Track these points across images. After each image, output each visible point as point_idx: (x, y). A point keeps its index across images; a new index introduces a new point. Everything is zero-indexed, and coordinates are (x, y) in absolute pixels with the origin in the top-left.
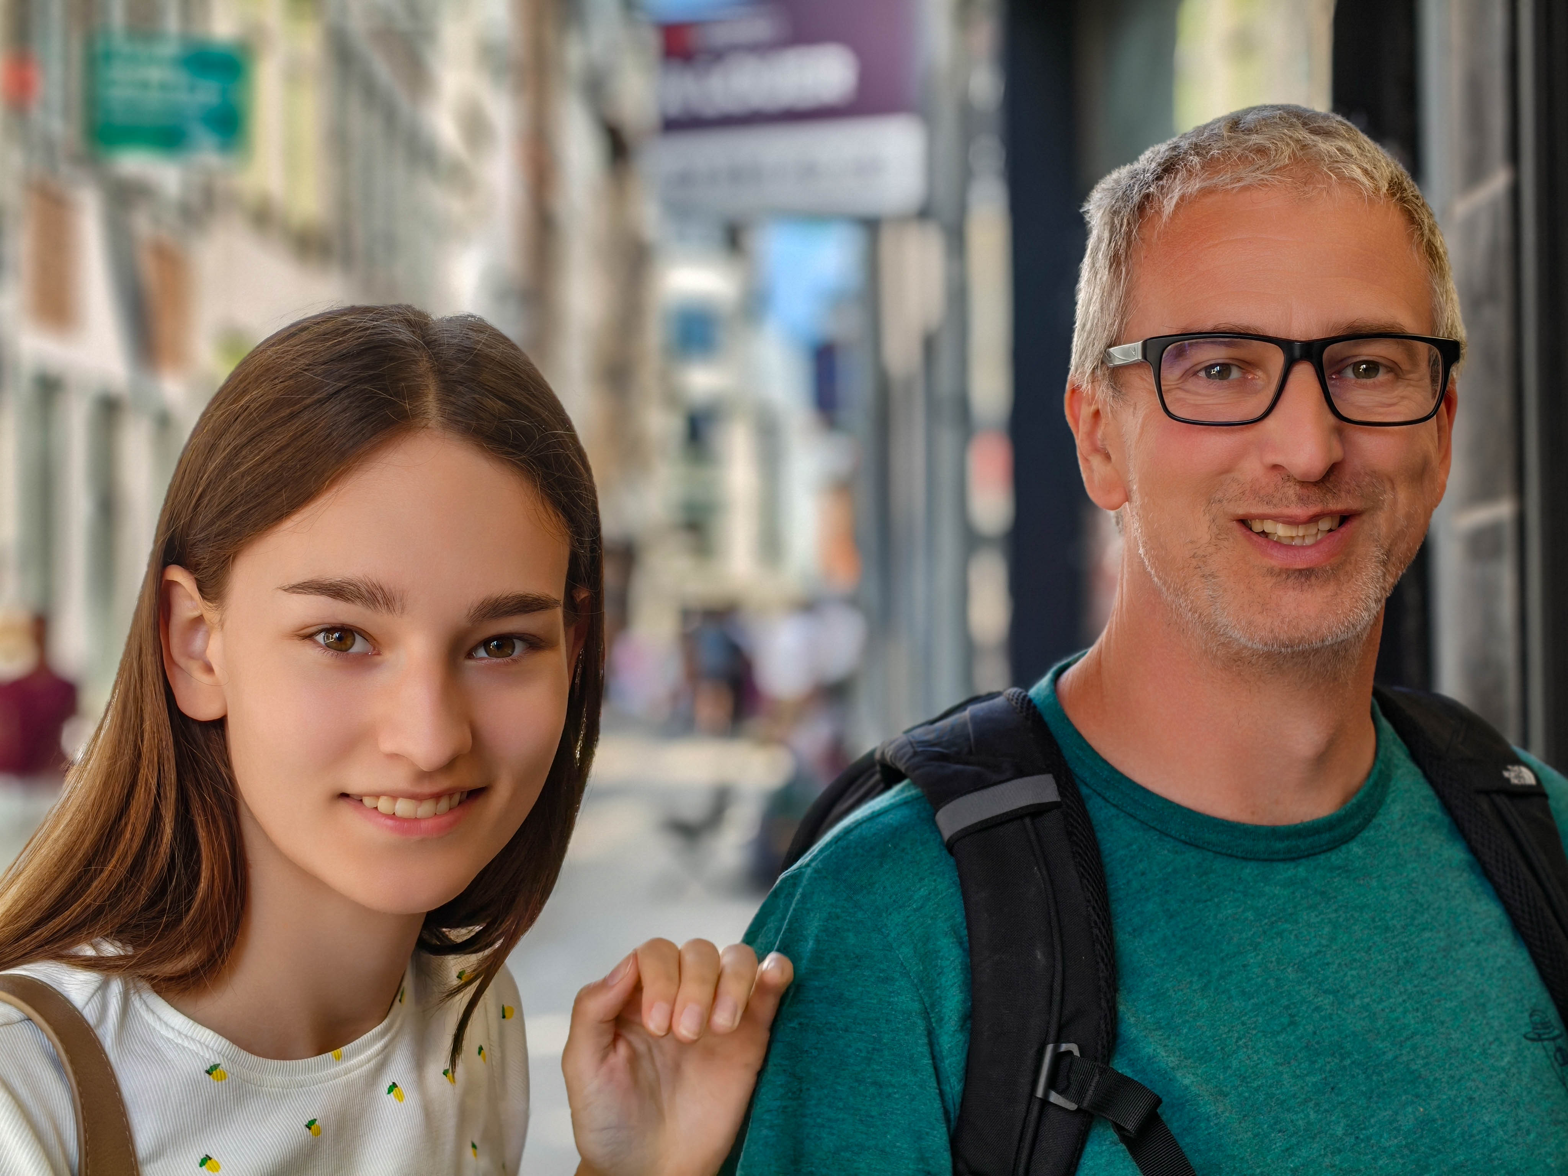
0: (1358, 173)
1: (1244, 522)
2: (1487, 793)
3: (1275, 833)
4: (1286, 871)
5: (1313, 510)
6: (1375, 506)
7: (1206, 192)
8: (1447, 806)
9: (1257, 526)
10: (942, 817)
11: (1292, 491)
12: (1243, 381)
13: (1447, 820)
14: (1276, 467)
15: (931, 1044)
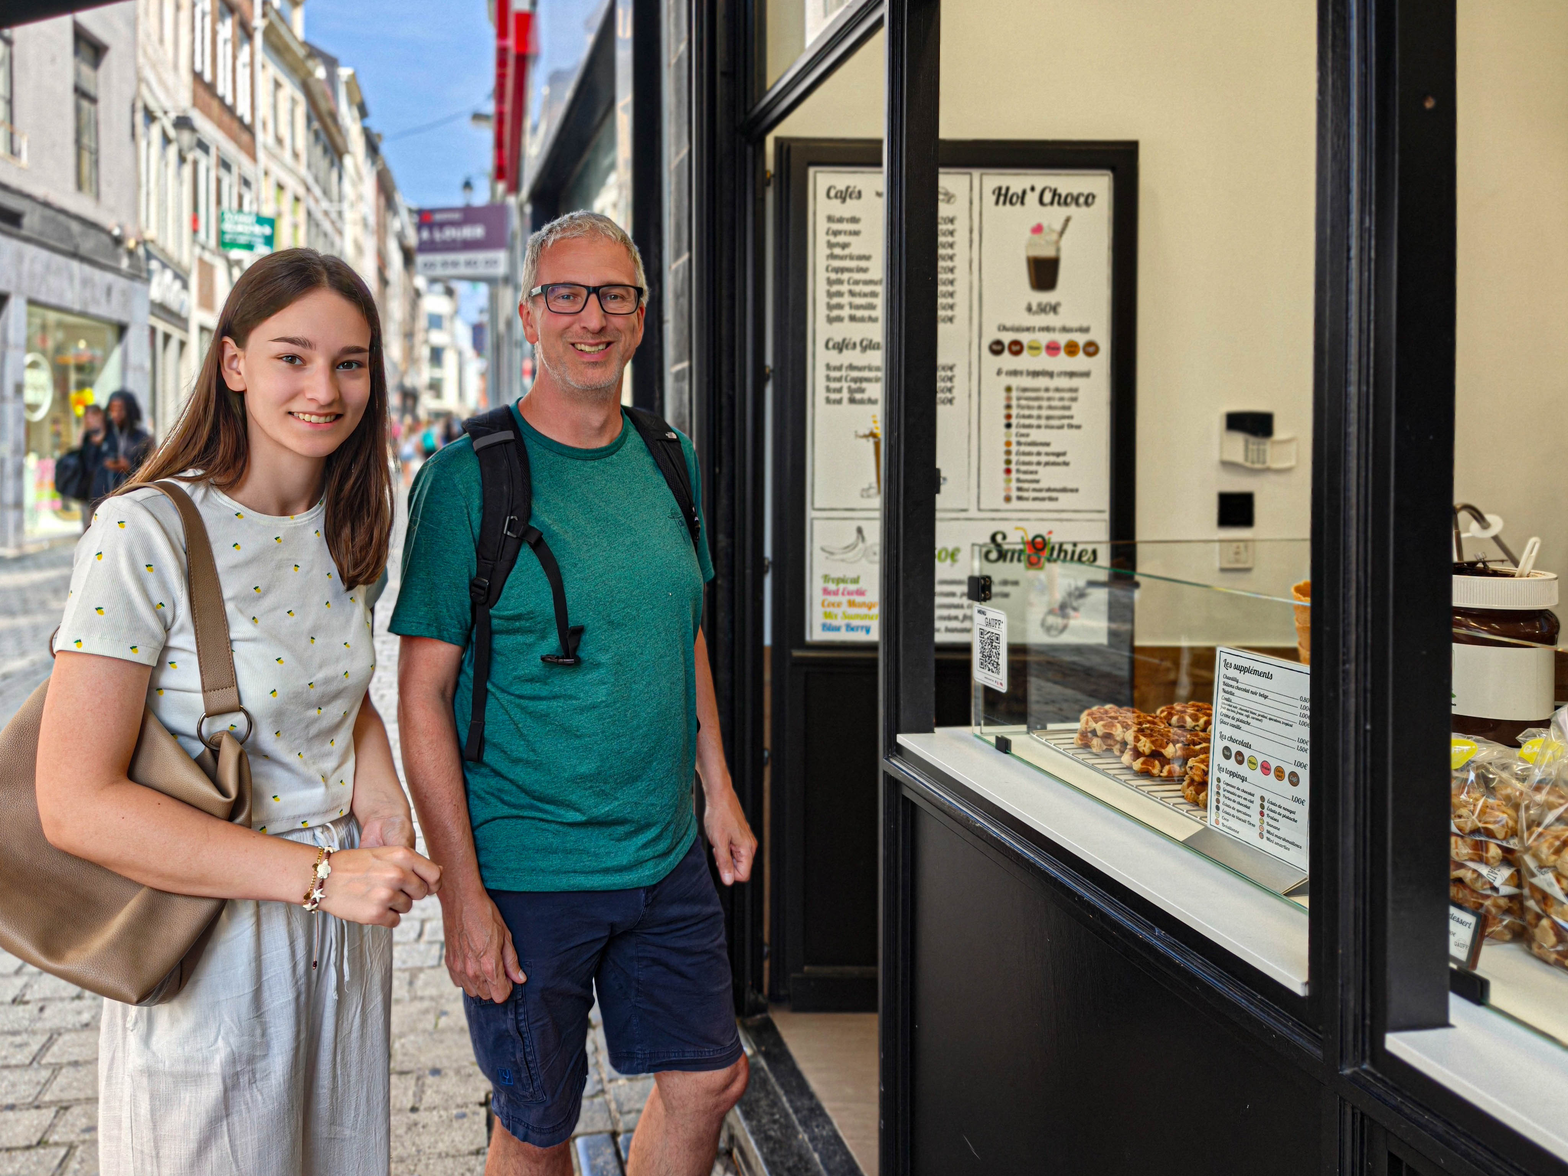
0: (611, 234)
1: (573, 345)
2: (660, 440)
3: (587, 451)
4: (591, 463)
5: (598, 341)
6: (619, 341)
7: (562, 238)
8: (647, 444)
9: (579, 347)
10: (475, 444)
11: (589, 335)
12: (574, 300)
13: (647, 449)
14: (584, 328)
15: (469, 517)
